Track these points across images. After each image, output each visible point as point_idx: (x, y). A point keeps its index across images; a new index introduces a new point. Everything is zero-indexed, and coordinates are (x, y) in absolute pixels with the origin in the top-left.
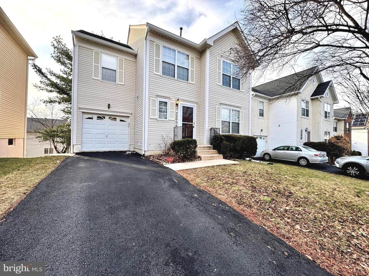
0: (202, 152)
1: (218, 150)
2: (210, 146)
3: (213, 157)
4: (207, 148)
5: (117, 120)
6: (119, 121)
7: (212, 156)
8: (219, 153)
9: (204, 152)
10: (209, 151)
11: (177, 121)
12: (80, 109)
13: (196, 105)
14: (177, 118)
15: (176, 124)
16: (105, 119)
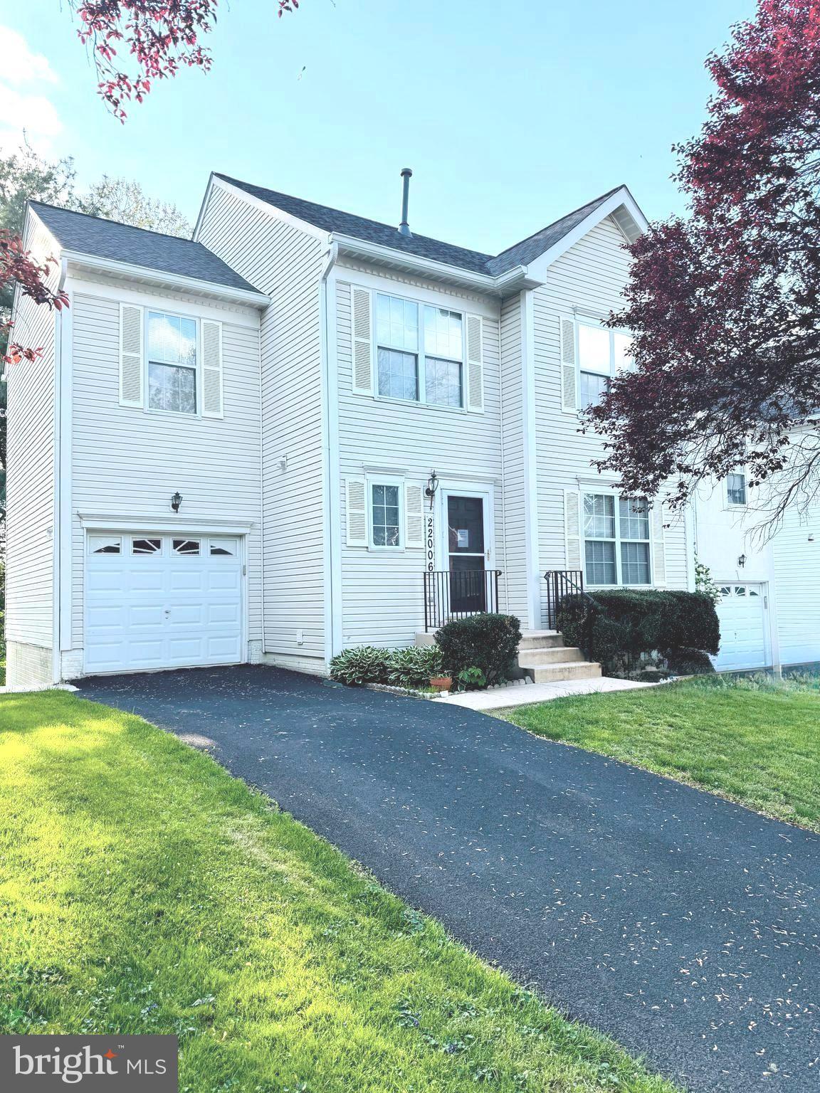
0: (534, 655)
1: (582, 649)
2: (554, 633)
3: (569, 672)
4: (544, 643)
5: (201, 550)
6: (209, 552)
7: (565, 669)
8: (588, 656)
9: (537, 658)
10: (553, 652)
11: (432, 549)
12: (81, 518)
13: (490, 488)
14: (432, 539)
15: (428, 561)
16: (159, 547)
